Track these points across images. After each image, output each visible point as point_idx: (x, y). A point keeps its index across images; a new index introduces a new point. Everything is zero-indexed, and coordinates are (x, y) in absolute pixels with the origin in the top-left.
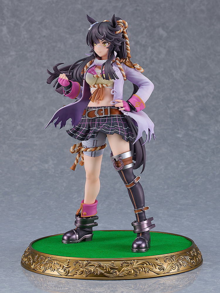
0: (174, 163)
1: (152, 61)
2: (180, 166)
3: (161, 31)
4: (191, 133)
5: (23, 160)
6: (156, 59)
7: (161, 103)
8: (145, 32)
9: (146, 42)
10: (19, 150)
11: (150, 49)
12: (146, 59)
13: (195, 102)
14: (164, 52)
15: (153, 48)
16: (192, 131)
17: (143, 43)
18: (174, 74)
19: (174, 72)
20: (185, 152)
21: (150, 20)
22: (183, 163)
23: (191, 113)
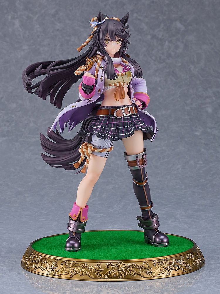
0: (192, 162)
1: (169, 56)
2: (198, 165)
3: (179, 25)
4: (209, 130)
5: (36, 158)
6: (173, 54)
7: (179, 99)
8: (162, 25)
9: (163, 36)
10: (32, 148)
11: (167, 42)
12: (163, 54)
13: (214, 98)
14: (181, 46)
15: (170, 42)
16: (211, 128)
17: (160, 37)
18: (192, 69)
19: (192, 67)
20: (203, 150)
21: (167, 13)
22: (201, 162)
23: (210, 110)
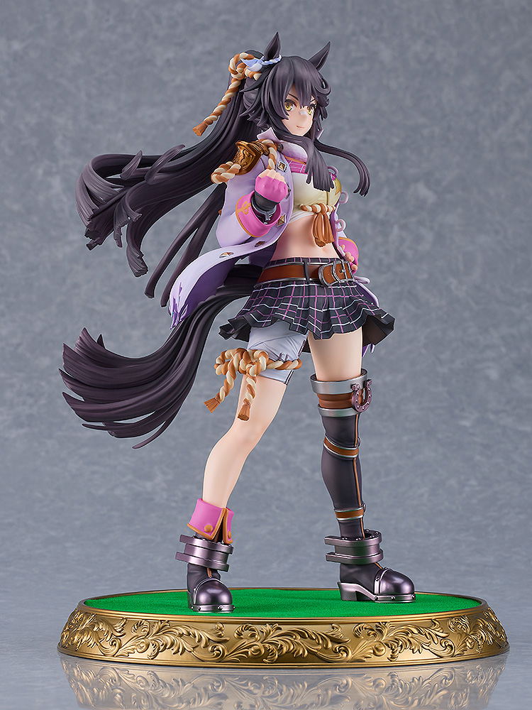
0: (453, 482)
1: (401, 258)
2: (467, 489)
3: (423, 191)
4: (492, 417)
5: (94, 473)
6: (409, 253)
7: (423, 351)
8: (386, 192)
9: (386, 214)
10: (84, 451)
11: (396, 230)
12: (387, 253)
13: (503, 350)
14: (429, 236)
15: (404, 227)
16: (497, 412)
17: (381, 216)
18: (453, 287)
19: (453, 282)
20: (478, 458)
21: (396, 164)
22: (473, 482)
23: (494, 374)
